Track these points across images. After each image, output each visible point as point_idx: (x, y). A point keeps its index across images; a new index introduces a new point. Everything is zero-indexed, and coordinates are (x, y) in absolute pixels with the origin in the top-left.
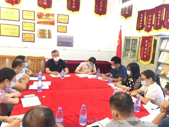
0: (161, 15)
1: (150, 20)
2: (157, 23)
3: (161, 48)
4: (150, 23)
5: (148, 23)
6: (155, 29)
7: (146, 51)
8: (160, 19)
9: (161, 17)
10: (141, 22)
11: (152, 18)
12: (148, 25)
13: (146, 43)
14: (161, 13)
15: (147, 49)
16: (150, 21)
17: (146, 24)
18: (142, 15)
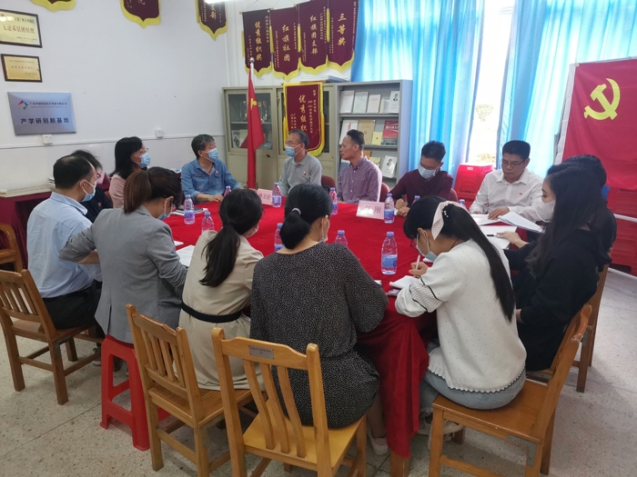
0: (318, 26)
1: (286, 38)
2: (310, 48)
3: (341, 112)
4: (288, 49)
5: (281, 49)
6: (306, 64)
7: (304, 123)
8: (317, 39)
9: (318, 31)
10: (259, 45)
11: (292, 34)
12: (282, 54)
13: (302, 103)
14: (317, 22)
15: (308, 118)
16: (287, 43)
17: (275, 50)
18: (257, 25)
